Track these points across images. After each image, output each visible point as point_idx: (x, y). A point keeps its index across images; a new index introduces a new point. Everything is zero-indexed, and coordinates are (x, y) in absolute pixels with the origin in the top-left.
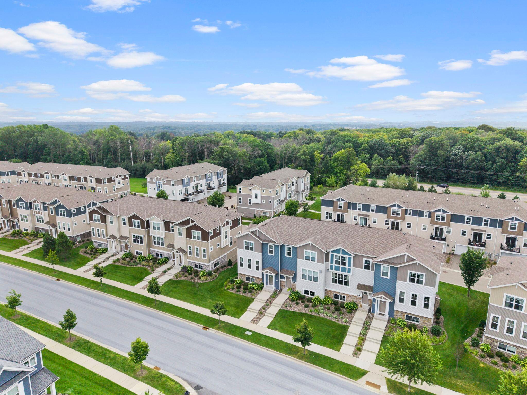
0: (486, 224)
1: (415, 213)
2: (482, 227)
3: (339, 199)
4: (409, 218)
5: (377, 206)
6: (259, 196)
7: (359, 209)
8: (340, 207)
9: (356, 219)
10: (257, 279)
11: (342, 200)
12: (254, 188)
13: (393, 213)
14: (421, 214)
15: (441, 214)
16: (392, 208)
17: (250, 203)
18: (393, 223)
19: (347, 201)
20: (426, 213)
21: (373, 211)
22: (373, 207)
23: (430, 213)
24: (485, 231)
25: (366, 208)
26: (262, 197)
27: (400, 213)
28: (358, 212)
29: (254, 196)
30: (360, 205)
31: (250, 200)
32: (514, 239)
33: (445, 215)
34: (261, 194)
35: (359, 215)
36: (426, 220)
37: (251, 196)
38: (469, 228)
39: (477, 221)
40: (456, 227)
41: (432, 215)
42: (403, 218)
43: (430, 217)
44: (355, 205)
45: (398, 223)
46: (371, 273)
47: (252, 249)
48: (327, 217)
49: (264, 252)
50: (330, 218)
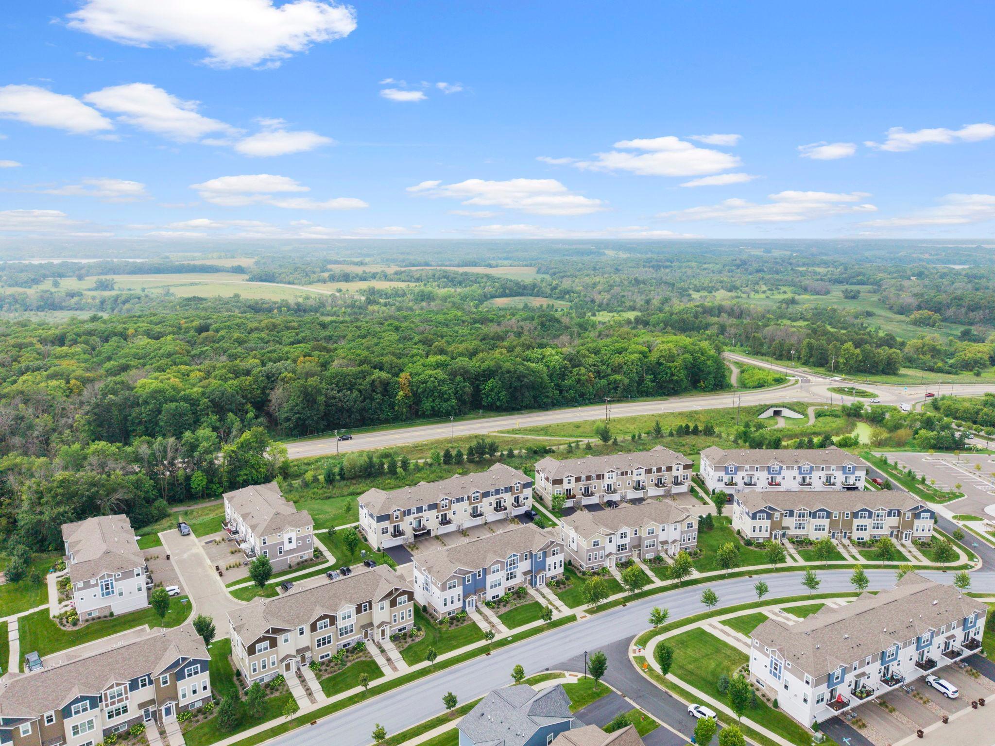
0: (502, 493)
1: (458, 500)
2: (501, 495)
3: (395, 511)
4: (455, 506)
5: (428, 505)
6: (294, 540)
7: (414, 513)
8: (397, 517)
9: (411, 524)
10: (458, 609)
11: (398, 510)
12: (287, 532)
13: (443, 507)
14: (462, 499)
15: (476, 495)
16: (442, 503)
17: (281, 552)
18: (442, 515)
19: (403, 510)
20: (466, 498)
21: (425, 510)
22: (425, 507)
23: (468, 497)
24: (502, 498)
25: (420, 510)
26: (298, 539)
27: (448, 504)
28: (413, 516)
29: (286, 541)
30: (414, 510)
31: (280, 548)
32: (518, 497)
33: (478, 494)
34: (297, 534)
35: (415, 518)
37: (282, 543)
38: (492, 499)
39: (497, 492)
40: (486, 501)
42: (450, 509)
43: (468, 499)
44: (409, 511)
45: (446, 514)
46: (529, 561)
47: (454, 586)
48: (383, 533)
49: (464, 584)
50: (387, 532)
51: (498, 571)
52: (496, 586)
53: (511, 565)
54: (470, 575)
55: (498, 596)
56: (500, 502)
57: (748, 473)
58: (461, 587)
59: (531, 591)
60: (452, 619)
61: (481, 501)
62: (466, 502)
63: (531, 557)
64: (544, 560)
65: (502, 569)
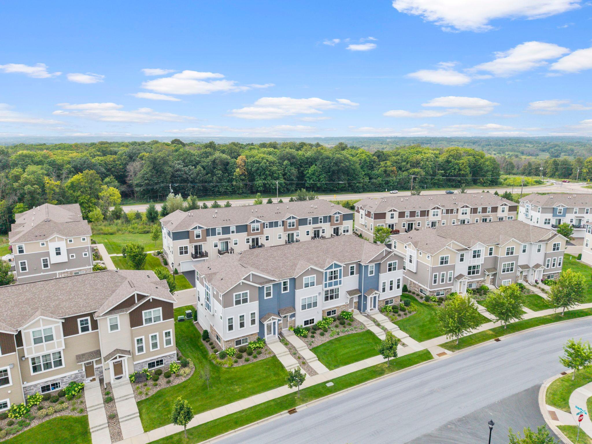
0: (321, 222)
1: (271, 225)
2: (319, 225)
3: (196, 228)
4: (268, 231)
5: (236, 226)
6: (63, 251)
7: (219, 234)
8: (198, 236)
9: (216, 246)
10: (251, 337)
11: (200, 228)
12: (52, 240)
13: (254, 230)
14: (276, 224)
15: (292, 221)
16: (252, 225)
17: (46, 266)
18: (253, 240)
19: (206, 228)
20: (280, 223)
21: (233, 232)
22: (233, 228)
23: (283, 222)
24: (321, 228)
25: (226, 230)
26: (69, 251)
27: (259, 228)
28: (218, 237)
29: (53, 253)
30: (219, 229)
31: (45, 261)
32: (338, 228)
33: (294, 220)
34: (67, 245)
35: (220, 240)
36: (280, 229)
37: (48, 254)
38: (310, 228)
39: (315, 220)
40: (303, 229)
41: (285, 223)
42: (262, 233)
43: (283, 225)
44: (214, 230)
45: (257, 239)
46: (356, 276)
47: (245, 301)
48: (181, 253)
49: (261, 299)
50: (186, 252)
51: (313, 284)
52: (310, 306)
53: (331, 278)
54: (271, 285)
55: (312, 321)
56: (318, 231)
57: (578, 215)
58: (257, 303)
59: (359, 317)
60: (242, 350)
61: (297, 229)
62: (280, 228)
63: (360, 272)
64: (377, 277)
65: (319, 283)
